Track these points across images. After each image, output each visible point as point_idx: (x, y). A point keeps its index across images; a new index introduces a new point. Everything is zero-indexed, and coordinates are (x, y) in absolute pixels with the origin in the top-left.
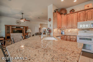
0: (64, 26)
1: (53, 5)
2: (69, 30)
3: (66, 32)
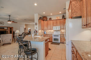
0: (45, 28)
1: (38, 14)
2: (49, 31)
3: (47, 32)
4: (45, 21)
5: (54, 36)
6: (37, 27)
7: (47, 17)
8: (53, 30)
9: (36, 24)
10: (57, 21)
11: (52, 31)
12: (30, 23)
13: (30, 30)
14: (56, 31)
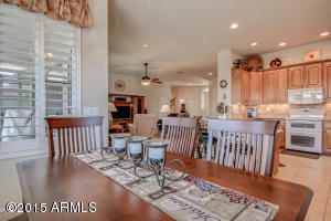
0: (255, 97)
2: (269, 107)
3: (260, 111)
4: (253, 73)
5: (293, 125)
6: (225, 95)
7: (263, 56)
8: (286, 102)
9: (224, 84)
10: (307, 67)
11: (284, 107)
12: (188, 81)
13: (183, 105)
14: (301, 106)
